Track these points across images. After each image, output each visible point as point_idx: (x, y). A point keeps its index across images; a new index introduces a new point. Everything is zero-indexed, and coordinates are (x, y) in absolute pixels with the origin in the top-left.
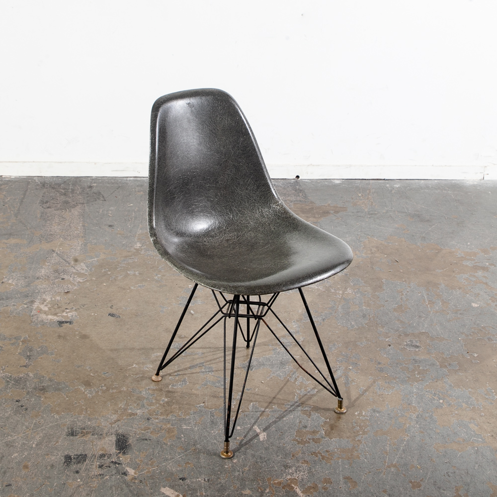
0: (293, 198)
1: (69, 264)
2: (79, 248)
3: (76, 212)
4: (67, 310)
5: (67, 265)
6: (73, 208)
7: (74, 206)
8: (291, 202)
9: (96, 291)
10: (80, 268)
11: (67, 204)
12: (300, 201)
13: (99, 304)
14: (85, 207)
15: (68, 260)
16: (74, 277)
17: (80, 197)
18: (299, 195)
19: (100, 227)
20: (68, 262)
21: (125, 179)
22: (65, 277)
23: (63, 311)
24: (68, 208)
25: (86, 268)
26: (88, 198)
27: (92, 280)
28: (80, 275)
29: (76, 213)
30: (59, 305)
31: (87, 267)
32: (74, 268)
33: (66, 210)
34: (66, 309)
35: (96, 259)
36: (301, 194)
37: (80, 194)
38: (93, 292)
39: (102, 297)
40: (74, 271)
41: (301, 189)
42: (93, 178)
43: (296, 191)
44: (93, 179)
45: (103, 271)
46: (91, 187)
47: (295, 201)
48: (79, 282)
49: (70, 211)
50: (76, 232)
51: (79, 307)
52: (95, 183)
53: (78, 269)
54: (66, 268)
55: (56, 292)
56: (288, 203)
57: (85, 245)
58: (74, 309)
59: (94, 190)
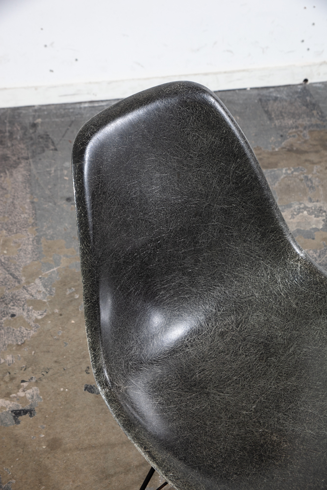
0: (306, 121)
1: (19, 282)
2: (30, 247)
3: (19, 174)
4: (25, 384)
5: (17, 284)
6: (15, 168)
7: (16, 165)
8: (305, 128)
9: (62, 336)
10: (35, 291)
11: (6, 160)
12: (317, 126)
13: (69, 366)
14: (30, 165)
15: (17, 274)
16: (28, 311)
17: (22, 146)
18: (313, 114)
19: (55, 204)
20: (16, 278)
21: (78, 106)
22: (16, 310)
23: (19, 387)
24: (8, 170)
25: (44, 290)
26: (34, 147)
27: (53, 313)
28: (36, 304)
29: (20, 178)
30: (12, 373)
31: (45, 286)
32: (27, 291)
33: (6, 174)
34: (23, 381)
35: (55, 269)
36: (315, 112)
37: (22, 139)
38: (58, 340)
39: (72, 350)
40: (28, 296)
41: (313, 101)
42: (36, 108)
43: (307, 106)
44: (35, 111)
45: (68, 293)
46: (34, 126)
47: (309, 127)
48: (37, 321)
49: (11, 175)
50: (23, 216)
51: (41, 376)
52: (39, 117)
53: (33, 292)
54: (16, 292)
55: (5, 345)
56: (301, 132)
57: (38, 240)
58: (34, 380)
59: (40, 130)
